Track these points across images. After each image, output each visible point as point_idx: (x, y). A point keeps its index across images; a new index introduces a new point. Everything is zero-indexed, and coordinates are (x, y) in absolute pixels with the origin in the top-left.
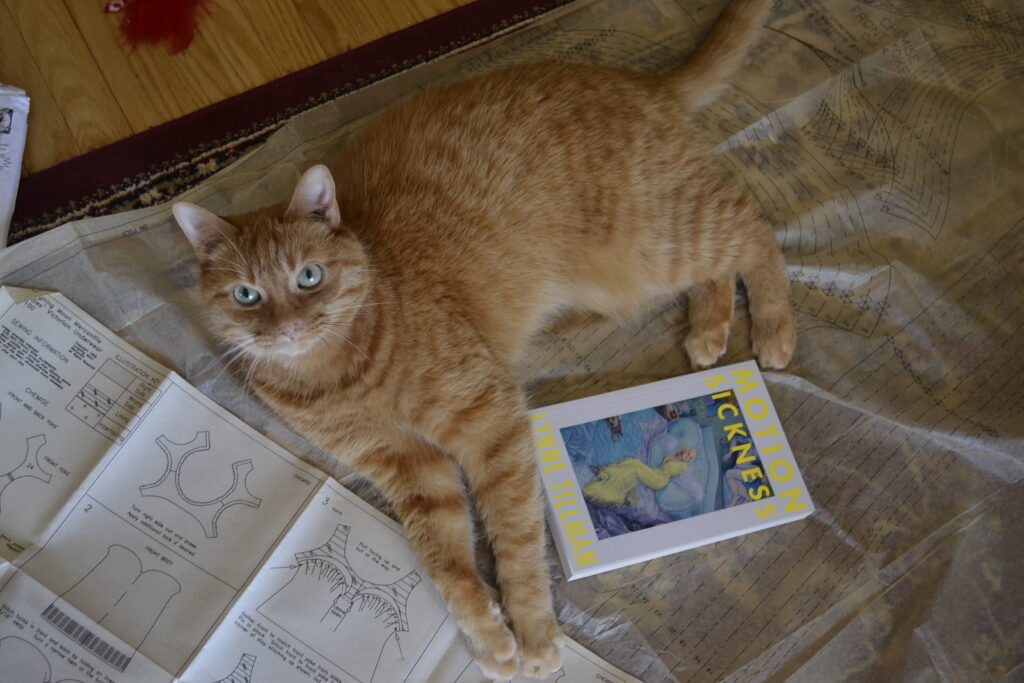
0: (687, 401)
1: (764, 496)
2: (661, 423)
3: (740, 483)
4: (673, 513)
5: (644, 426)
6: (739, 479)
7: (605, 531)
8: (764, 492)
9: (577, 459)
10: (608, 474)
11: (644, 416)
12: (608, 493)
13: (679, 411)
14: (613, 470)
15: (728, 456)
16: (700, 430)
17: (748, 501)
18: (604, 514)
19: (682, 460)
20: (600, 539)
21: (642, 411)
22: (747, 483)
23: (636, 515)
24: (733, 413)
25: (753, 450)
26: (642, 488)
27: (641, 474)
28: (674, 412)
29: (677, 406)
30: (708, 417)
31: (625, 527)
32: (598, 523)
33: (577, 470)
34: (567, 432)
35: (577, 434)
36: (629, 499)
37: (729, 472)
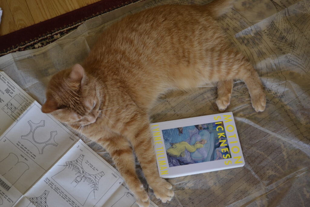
0: (206, 124)
1: (228, 158)
2: (196, 131)
3: (220, 153)
4: (195, 161)
5: (190, 131)
6: (220, 151)
7: (172, 164)
8: (228, 156)
9: (166, 140)
10: (176, 146)
11: (191, 128)
12: (175, 152)
13: (203, 127)
14: (177, 145)
15: (217, 144)
16: (209, 134)
17: (222, 159)
18: (172, 159)
19: (202, 144)
20: (170, 167)
21: (190, 126)
22: (223, 153)
23: (183, 160)
24: (222, 129)
26: (187, 152)
27: (187, 147)
28: (201, 127)
29: (202, 126)
30: (213, 130)
31: (179, 164)
32: (170, 161)
33: (166, 144)
34: (164, 131)
35: (167, 132)
36: (181, 155)
37: (217, 149)
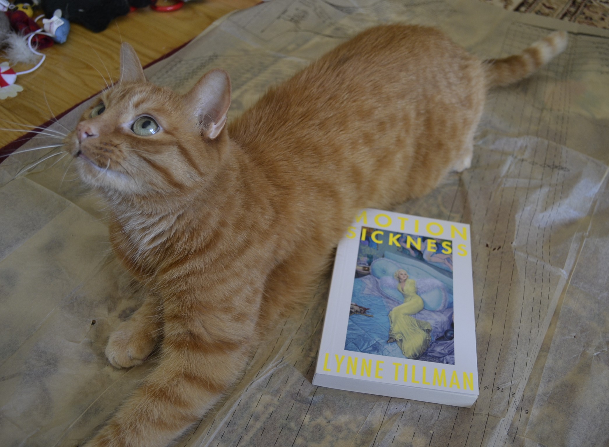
0: (359, 255)
1: (451, 247)
2: (369, 279)
3: (435, 255)
4: (447, 305)
5: (366, 291)
6: (432, 255)
7: (448, 357)
8: (447, 245)
9: (376, 349)
10: (399, 333)
11: (359, 287)
12: (416, 341)
13: (365, 264)
14: (396, 329)
15: (412, 252)
16: (385, 259)
17: (452, 257)
18: (433, 351)
19: (405, 280)
20: (453, 364)
21: (354, 287)
22: (437, 251)
23: (440, 330)
24: (380, 235)
25: (415, 238)
26: (419, 316)
27: (405, 311)
28: (365, 267)
29: (360, 264)
30: (377, 250)
31: (449, 342)
32: (439, 359)
33: (387, 353)
34: (349, 345)
35: (355, 339)
36: (425, 329)
37: (425, 257)
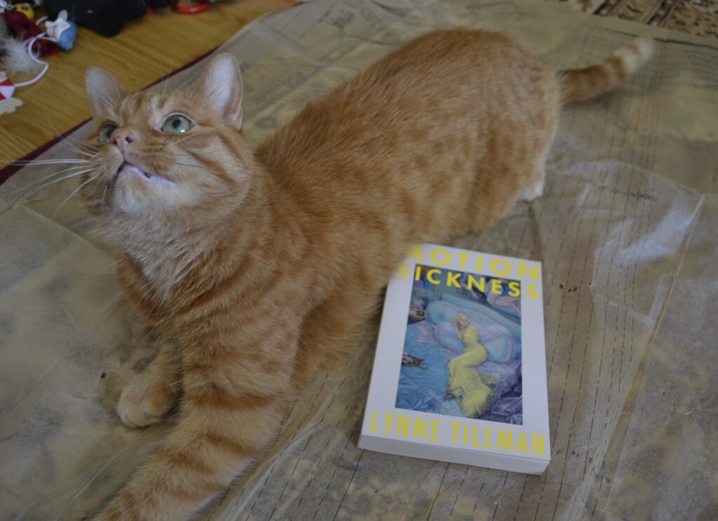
0: (412, 298)
1: (519, 288)
2: (424, 325)
3: (501, 298)
4: (514, 356)
5: (421, 340)
6: (497, 298)
7: (515, 416)
8: (515, 286)
9: (431, 407)
10: (458, 388)
11: (412, 335)
12: (478, 397)
13: (419, 308)
14: (455, 383)
15: (474, 294)
16: (442, 302)
17: (520, 300)
18: (497, 409)
19: (466, 327)
20: (521, 424)
21: (407, 335)
22: (503, 292)
23: (506, 384)
24: (437, 274)
25: (477, 277)
26: (481, 368)
27: (467, 363)
28: (419, 312)
29: (414, 307)
30: (434, 291)
31: (516, 398)
32: (505, 418)
33: (444, 411)
34: (400, 402)
35: (407, 395)
36: (489, 383)
37: (489, 299)
